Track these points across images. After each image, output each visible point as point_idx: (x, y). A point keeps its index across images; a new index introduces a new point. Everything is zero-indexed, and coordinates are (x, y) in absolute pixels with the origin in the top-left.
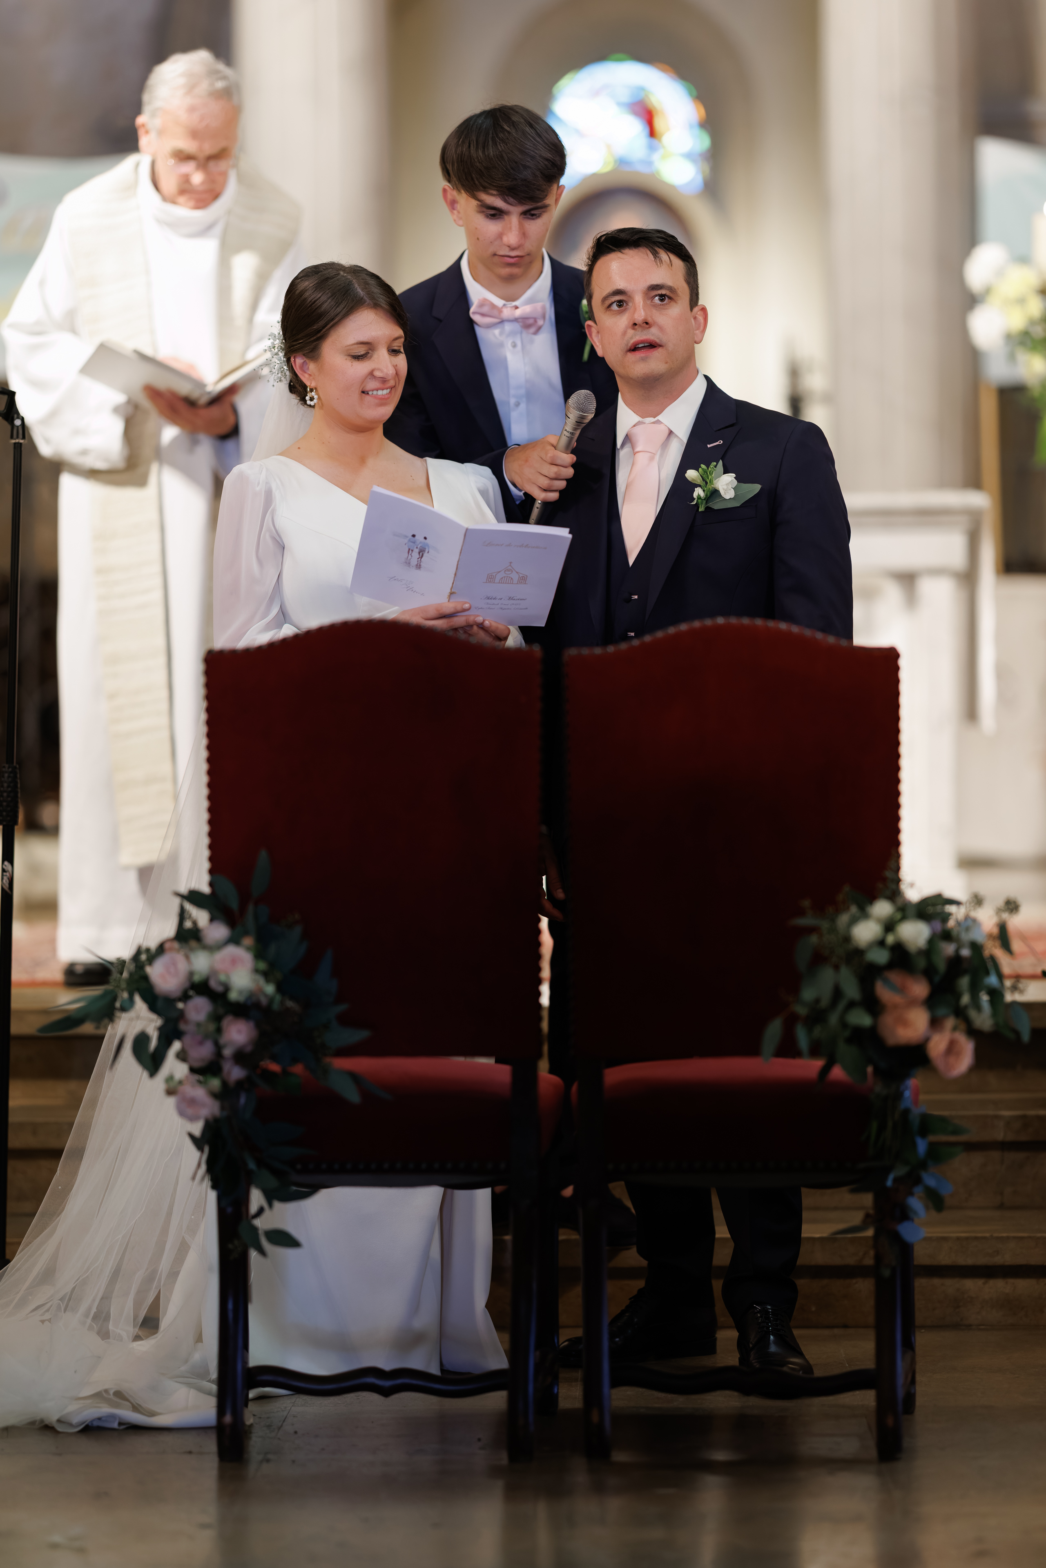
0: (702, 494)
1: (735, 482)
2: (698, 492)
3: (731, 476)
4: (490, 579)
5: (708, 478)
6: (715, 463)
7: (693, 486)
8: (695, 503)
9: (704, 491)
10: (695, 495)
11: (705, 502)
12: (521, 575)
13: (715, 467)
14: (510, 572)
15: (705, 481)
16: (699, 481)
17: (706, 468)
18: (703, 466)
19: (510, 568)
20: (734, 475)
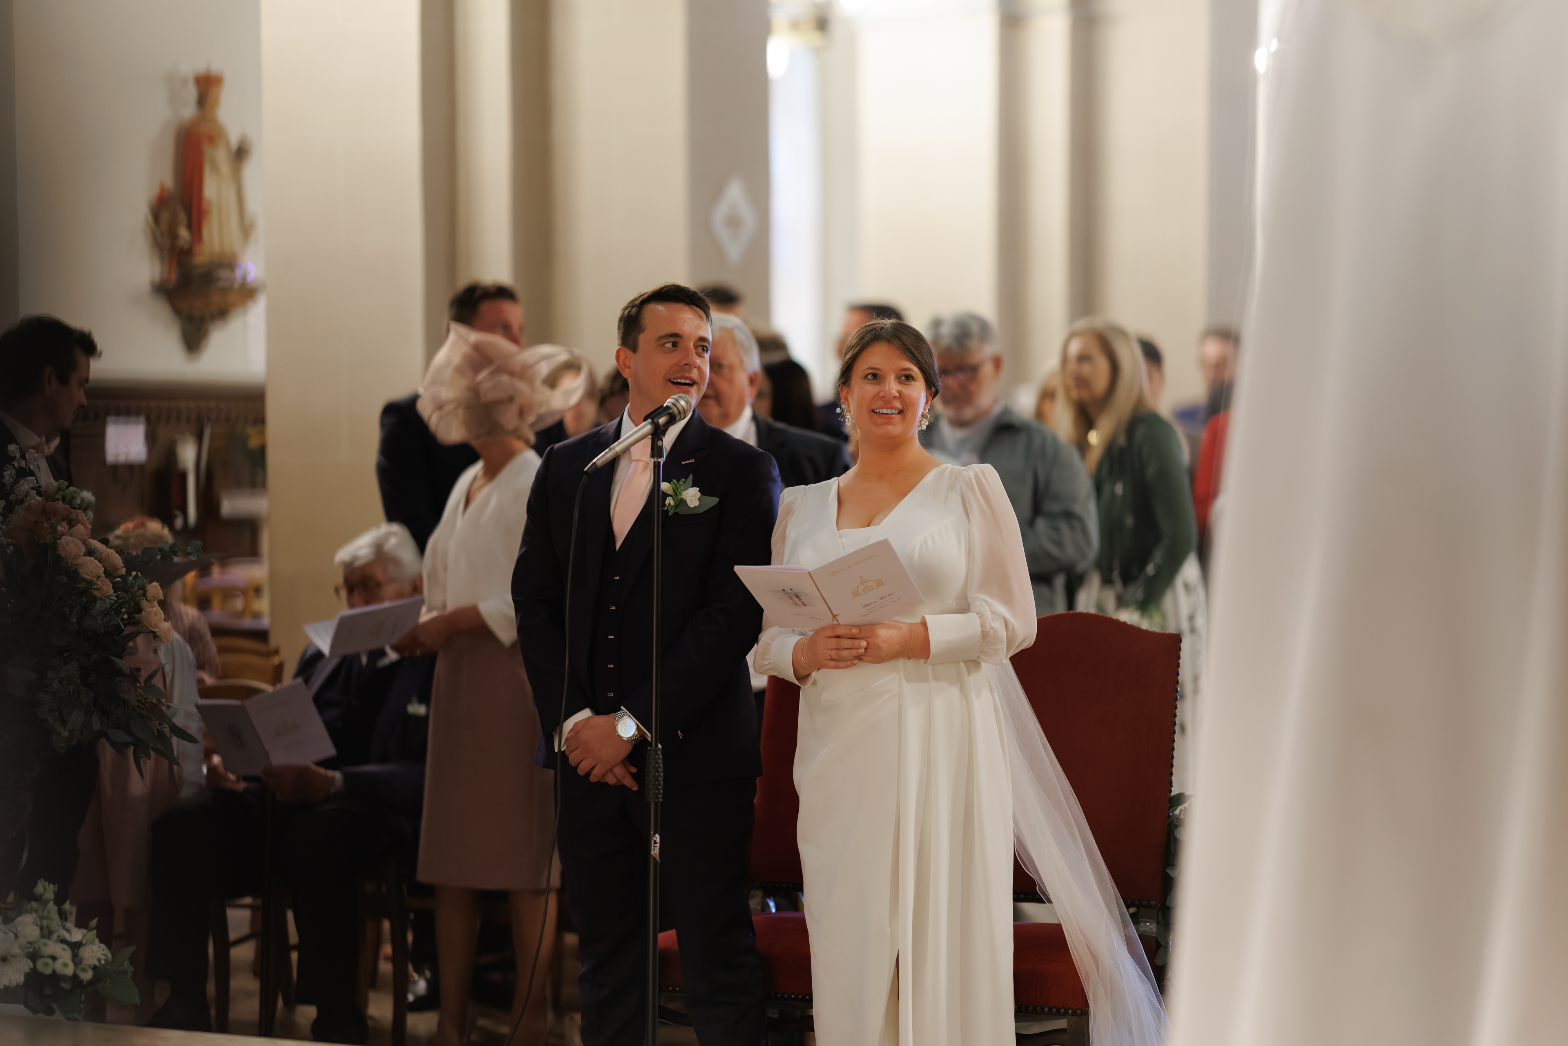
0: (672, 503)
1: (699, 494)
2: (669, 501)
3: (696, 490)
4: (856, 594)
5: (678, 490)
6: (684, 480)
7: (665, 495)
8: (666, 509)
9: (674, 500)
10: (667, 502)
11: (674, 508)
12: (876, 581)
13: (684, 482)
14: (866, 583)
15: (676, 493)
16: (670, 492)
17: (677, 483)
18: (674, 481)
19: (863, 581)
20: (698, 489)
